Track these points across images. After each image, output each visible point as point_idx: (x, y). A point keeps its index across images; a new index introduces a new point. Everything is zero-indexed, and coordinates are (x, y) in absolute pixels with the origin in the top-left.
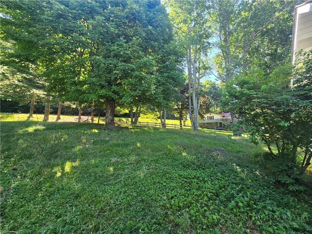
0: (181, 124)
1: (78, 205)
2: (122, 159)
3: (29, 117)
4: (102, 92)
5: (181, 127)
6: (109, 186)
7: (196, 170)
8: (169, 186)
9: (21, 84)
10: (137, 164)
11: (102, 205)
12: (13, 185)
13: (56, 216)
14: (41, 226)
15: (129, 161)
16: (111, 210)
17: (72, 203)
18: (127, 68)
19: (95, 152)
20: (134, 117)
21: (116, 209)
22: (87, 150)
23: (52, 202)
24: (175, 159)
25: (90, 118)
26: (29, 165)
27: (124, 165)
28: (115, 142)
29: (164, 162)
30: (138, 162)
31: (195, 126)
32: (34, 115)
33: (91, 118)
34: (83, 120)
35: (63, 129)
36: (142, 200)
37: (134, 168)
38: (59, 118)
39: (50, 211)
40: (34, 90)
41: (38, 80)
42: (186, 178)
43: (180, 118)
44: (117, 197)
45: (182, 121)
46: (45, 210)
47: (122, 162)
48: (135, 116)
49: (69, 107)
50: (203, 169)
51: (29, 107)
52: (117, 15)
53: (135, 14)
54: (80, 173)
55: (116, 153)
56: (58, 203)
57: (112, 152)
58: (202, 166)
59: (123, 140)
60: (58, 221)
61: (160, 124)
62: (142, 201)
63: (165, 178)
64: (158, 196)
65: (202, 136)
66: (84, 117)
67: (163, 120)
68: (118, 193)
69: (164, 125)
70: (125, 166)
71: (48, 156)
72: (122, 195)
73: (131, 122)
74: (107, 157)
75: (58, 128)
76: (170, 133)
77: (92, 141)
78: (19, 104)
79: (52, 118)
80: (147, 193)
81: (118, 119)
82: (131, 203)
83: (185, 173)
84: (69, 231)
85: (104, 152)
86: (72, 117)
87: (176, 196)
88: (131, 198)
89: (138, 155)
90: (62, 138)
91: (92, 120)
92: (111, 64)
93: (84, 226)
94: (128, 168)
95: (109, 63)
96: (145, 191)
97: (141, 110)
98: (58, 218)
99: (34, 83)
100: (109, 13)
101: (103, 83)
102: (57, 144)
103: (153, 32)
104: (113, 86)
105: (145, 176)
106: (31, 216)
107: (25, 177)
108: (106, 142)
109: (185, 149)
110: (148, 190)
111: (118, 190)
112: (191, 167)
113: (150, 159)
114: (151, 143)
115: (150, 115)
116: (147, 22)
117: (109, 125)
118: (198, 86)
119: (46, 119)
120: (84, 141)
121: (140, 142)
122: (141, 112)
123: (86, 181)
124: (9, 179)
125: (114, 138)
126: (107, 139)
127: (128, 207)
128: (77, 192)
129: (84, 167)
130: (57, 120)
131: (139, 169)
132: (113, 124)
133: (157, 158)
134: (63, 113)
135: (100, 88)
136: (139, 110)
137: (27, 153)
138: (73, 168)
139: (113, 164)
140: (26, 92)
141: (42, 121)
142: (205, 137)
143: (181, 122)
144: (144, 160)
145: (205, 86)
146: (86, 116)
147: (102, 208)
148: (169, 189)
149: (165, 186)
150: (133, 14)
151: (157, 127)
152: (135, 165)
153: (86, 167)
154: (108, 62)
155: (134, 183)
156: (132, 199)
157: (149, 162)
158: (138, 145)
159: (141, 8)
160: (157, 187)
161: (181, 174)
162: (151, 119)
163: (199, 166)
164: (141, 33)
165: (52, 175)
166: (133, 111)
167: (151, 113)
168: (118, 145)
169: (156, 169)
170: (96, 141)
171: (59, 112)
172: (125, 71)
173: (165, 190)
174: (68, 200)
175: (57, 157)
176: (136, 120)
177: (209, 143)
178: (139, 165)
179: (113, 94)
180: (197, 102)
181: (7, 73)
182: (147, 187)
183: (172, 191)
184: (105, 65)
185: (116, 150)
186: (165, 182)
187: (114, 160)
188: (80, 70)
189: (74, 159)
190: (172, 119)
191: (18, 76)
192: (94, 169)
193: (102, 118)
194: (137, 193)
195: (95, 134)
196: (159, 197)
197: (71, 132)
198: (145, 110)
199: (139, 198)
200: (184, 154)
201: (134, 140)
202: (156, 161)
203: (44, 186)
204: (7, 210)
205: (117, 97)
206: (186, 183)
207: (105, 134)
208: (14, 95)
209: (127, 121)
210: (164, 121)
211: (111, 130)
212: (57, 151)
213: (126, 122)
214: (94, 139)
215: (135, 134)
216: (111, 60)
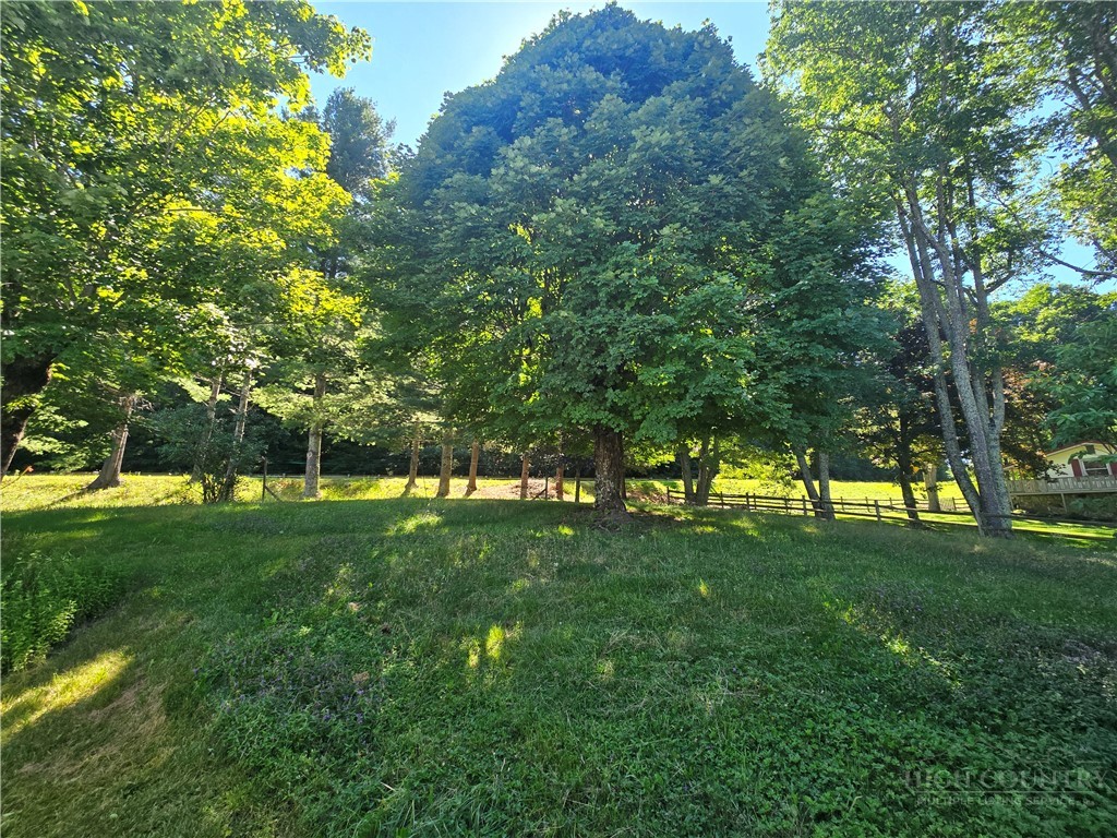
0: (910, 502)
1: (518, 760)
2: (642, 635)
3: (408, 487)
4: (580, 413)
5: (913, 514)
6: (601, 723)
7: (952, 725)
8: (814, 771)
9: (394, 401)
10: (693, 662)
11: (578, 776)
12: (385, 672)
13: (469, 776)
14: (438, 791)
15: (666, 645)
16: (603, 799)
17: (503, 749)
18: (648, 329)
19: (564, 602)
20: (696, 477)
21: (618, 800)
22: (541, 595)
23: (459, 734)
24: (852, 665)
25: (552, 484)
26: (413, 625)
27: (649, 657)
28: (621, 572)
29: (801, 668)
30: (696, 655)
31: (991, 512)
32: (419, 481)
33: (555, 485)
34: (532, 490)
35: (482, 524)
36: (705, 795)
37: (682, 676)
38: (472, 488)
39: (456, 757)
40: (419, 414)
41: (425, 387)
42: (895, 754)
43: (903, 476)
44: (621, 763)
45: (913, 485)
46: (445, 753)
47: (642, 649)
48: (699, 471)
49: (496, 453)
50: (995, 730)
51: (409, 458)
52: (607, 181)
53: (659, 158)
54: (524, 665)
55: (625, 614)
56: (473, 740)
57: (612, 606)
58: (992, 713)
59: (648, 568)
60: (473, 790)
61: (804, 500)
62: (705, 799)
63: (799, 733)
64: (766, 796)
65: (1023, 568)
66: (537, 481)
67: (816, 484)
68: (625, 750)
69: (822, 504)
70: (652, 664)
71: (449, 602)
72: (638, 761)
73: (683, 496)
74: (597, 623)
75: (470, 522)
76: (846, 544)
77: (557, 564)
78: (390, 452)
79: (458, 487)
80: (723, 773)
81: (640, 483)
82: (667, 794)
83: (894, 733)
84: (497, 827)
85: (590, 605)
86: (506, 482)
87: (838, 813)
88: (666, 778)
89: (699, 628)
90: (479, 552)
91: (560, 491)
92: (599, 326)
93: (532, 825)
94: (663, 672)
95: (596, 323)
96: (715, 764)
97: (723, 449)
98: (473, 784)
99: (419, 395)
100: (586, 180)
101: (580, 386)
102: (468, 572)
103: (728, 189)
104: (611, 390)
105: (718, 710)
106: (420, 759)
107: (405, 653)
108: (595, 573)
109: (906, 623)
110: (729, 765)
111: (627, 740)
112: (929, 709)
113: (746, 649)
114: (752, 586)
115: (758, 466)
116: (701, 163)
117: (607, 511)
118: (981, 325)
119: (444, 491)
120: (534, 563)
121: (709, 577)
122: (719, 456)
123: (538, 692)
124: (377, 654)
125: (622, 559)
126: (600, 560)
127: (655, 807)
128: (515, 721)
129: (532, 648)
130: (469, 493)
131: (701, 680)
132: (619, 508)
133: (770, 648)
134: (482, 473)
135: (572, 400)
136: (711, 450)
137: (408, 591)
138: (507, 645)
139: (615, 652)
140: (403, 421)
141: (435, 496)
142: (1039, 574)
143: (907, 493)
144: (723, 652)
145: (1029, 319)
146: (541, 477)
147: (578, 784)
148: (814, 780)
149: (798, 764)
150: (654, 160)
151: (794, 512)
152: (686, 664)
153: (539, 648)
154: (591, 322)
155: (678, 730)
156: (670, 783)
157: (740, 660)
158: (703, 588)
159: (679, 133)
160: (761, 760)
161: (872, 731)
162: (763, 482)
163: (971, 710)
164: (687, 206)
165: (459, 660)
166: (692, 455)
167: (764, 460)
168: (632, 585)
169: (766, 693)
170: (565, 568)
171: (473, 469)
172: (643, 342)
173: (794, 779)
174: (495, 739)
175: (468, 608)
176: (705, 486)
177: (1062, 605)
178: (699, 668)
179: (611, 415)
180: (983, 400)
181: (368, 380)
182: (723, 753)
183: (822, 791)
184: (584, 331)
185: (624, 603)
186: (796, 749)
187: (617, 636)
188: (521, 355)
189: (509, 618)
190: (864, 480)
191: (389, 383)
192: (560, 658)
193: (587, 483)
194: (689, 764)
195: (564, 543)
196: (769, 799)
197: (501, 532)
198: (736, 448)
199: (696, 787)
200: (898, 647)
201: (688, 571)
202: (768, 662)
203: (444, 687)
204: (376, 731)
205: (624, 426)
206: (892, 774)
207: (593, 545)
208: (380, 431)
209: (669, 491)
210: (821, 491)
211: (613, 528)
212: (470, 592)
213: (667, 496)
214: (561, 561)
215: (693, 547)
216: (600, 312)
